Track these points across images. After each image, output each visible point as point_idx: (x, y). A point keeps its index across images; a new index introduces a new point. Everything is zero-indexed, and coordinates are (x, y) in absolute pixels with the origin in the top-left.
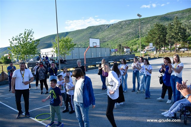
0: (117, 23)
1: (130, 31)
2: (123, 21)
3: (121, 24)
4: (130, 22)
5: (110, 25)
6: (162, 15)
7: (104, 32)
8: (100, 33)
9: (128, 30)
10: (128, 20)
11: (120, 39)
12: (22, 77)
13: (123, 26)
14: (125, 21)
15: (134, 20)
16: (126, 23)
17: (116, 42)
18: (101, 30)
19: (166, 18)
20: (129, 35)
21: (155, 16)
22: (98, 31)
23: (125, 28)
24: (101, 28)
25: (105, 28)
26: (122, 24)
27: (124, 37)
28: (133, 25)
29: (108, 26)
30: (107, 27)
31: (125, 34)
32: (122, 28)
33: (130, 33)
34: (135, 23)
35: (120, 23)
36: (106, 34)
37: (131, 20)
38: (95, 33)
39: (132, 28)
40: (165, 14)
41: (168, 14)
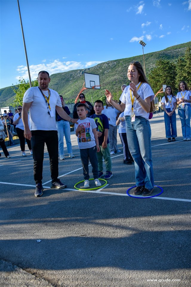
0: (95, 67)
1: (115, 77)
2: (104, 63)
3: (101, 68)
4: (114, 64)
5: (86, 69)
6: (160, 51)
7: (77, 81)
8: (71, 83)
9: (113, 76)
10: (112, 61)
11: (102, 91)
12: (46, 102)
13: (105, 71)
14: (108, 63)
15: (120, 60)
16: (109, 66)
17: (96, 95)
18: (71, 79)
19: (166, 55)
20: (114, 83)
21: (151, 53)
22: (68, 81)
23: (109, 73)
24: (71, 75)
25: (78, 75)
26: (103, 67)
27: (107, 87)
28: (120, 68)
29: (83, 72)
30: (81, 74)
31: (109, 83)
32: (103, 73)
33: (117, 81)
34: (122, 65)
35: (100, 66)
36: (80, 84)
37: (116, 61)
38: (63, 83)
39: (118, 72)
40: (165, 50)
41: (168, 49)
